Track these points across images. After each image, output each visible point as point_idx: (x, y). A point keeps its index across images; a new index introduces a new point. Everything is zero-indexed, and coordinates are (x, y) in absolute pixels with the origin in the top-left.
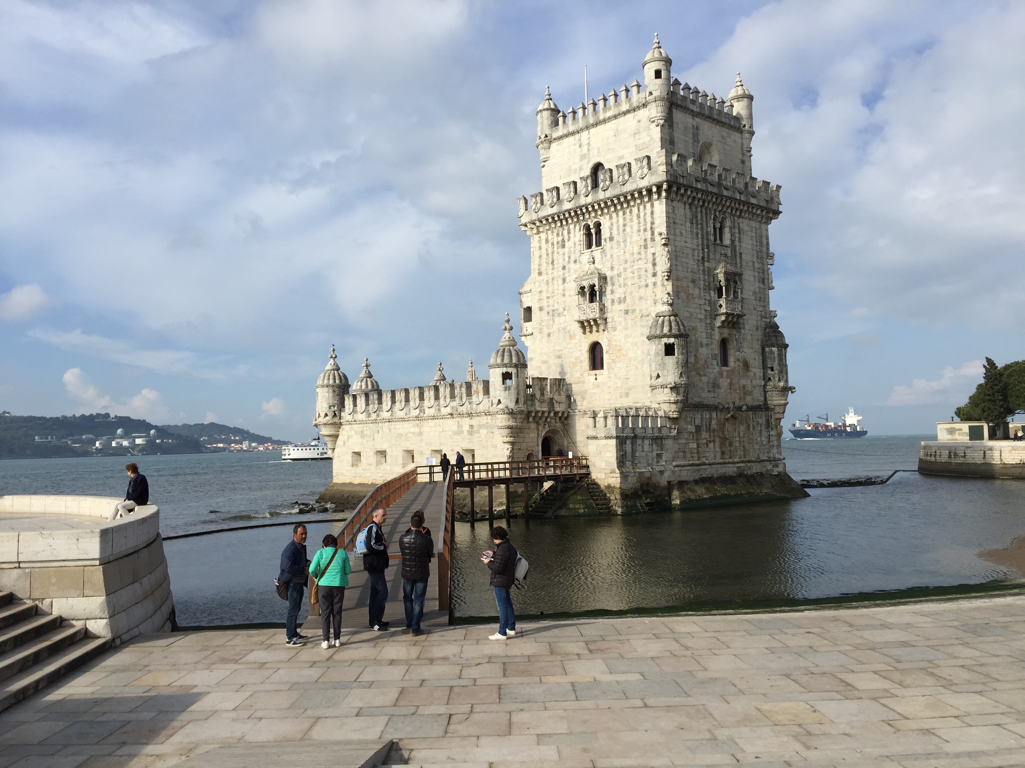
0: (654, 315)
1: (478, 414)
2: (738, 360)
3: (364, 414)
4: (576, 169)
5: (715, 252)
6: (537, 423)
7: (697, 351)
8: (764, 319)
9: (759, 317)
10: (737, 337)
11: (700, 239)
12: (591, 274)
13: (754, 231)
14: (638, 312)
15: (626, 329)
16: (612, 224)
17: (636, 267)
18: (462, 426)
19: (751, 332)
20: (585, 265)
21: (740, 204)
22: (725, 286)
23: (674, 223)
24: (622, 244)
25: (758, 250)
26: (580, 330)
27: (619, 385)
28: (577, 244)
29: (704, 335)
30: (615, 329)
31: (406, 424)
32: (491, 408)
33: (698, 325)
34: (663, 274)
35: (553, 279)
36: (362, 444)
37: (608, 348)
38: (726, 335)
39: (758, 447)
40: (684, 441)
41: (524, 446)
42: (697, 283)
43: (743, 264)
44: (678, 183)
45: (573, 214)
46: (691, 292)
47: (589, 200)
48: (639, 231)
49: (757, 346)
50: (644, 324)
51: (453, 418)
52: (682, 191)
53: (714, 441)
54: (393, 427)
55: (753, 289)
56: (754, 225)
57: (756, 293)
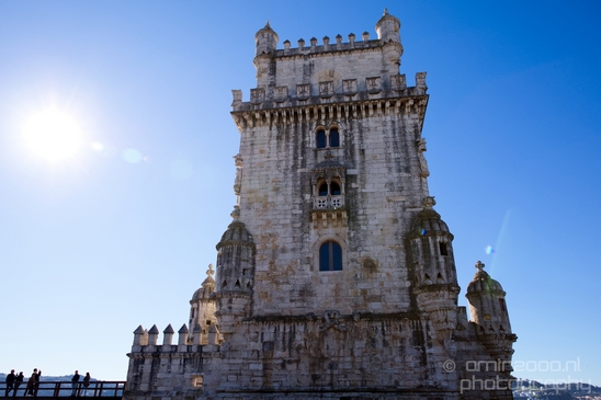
5: (316, 156)
7: (274, 257)
8: (408, 210)
9: (399, 209)
13: (390, 124)
19: (381, 227)
22: (316, 185)
23: (252, 145)
29: (290, 240)
33: (279, 231)
38: (329, 236)
39: (397, 371)
40: (241, 361)
43: (367, 159)
46: (270, 200)
53: (298, 362)
55: (386, 180)
56: (389, 118)
57: (392, 184)
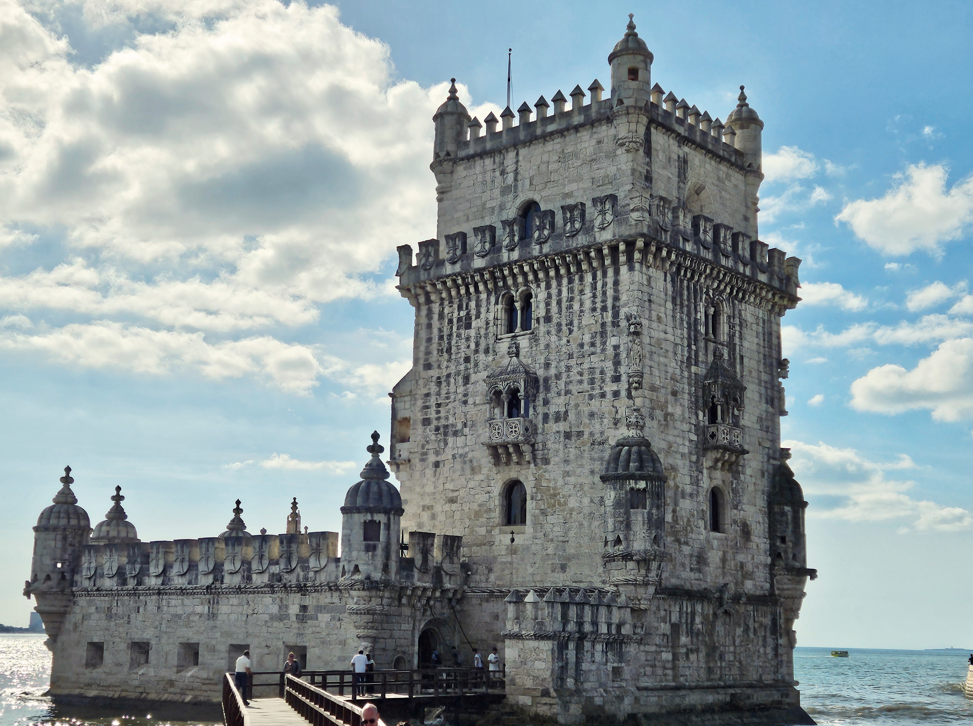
0: (613, 442)
1: (317, 589)
2: (735, 522)
3: (115, 579)
4: (493, 209)
5: (706, 351)
6: (413, 606)
7: (676, 504)
8: (772, 461)
9: (766, 459)
10: (734, 486)
11: (685, 329)
12: (514, 371)
13: (761, 324)
14: (586, 436)
15: (566, 462)
16: (549, 296)
17: (586, 366)
18: (287, 607)
19: (754, 480)
20: (502, 357)
21: (743, 283)
22: (721, 405)
23: (650, 301)
24: (564, 328)
25: (767, 353)
26: (490, 459)
27: (550, 551)
28: (491, 324)
29: (687, 480)
30: (546, 461)
31: (188, 601)
32: (341, 579)
34: (631, 380)
35: (449, 376)
36: (106, 629)
37: (534, 490)
38: (717, 482)
39: (761, 664)
40: (653, 648)
41: (391, 644)
42: (679, 397)
43: (745, 373)
44: (658, 242)
45: (487, 276)
46: (670, 410)
47: (515, 255)
48: (594, 310)
49: (761, 502)
50: (596, 455)
51: (273, 592)
52: (664, 253)
53: (697, 650)
54: (164, 603)
55: (757, 412)
56: (761, 315)
57: (761, 419)
